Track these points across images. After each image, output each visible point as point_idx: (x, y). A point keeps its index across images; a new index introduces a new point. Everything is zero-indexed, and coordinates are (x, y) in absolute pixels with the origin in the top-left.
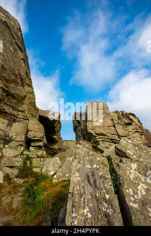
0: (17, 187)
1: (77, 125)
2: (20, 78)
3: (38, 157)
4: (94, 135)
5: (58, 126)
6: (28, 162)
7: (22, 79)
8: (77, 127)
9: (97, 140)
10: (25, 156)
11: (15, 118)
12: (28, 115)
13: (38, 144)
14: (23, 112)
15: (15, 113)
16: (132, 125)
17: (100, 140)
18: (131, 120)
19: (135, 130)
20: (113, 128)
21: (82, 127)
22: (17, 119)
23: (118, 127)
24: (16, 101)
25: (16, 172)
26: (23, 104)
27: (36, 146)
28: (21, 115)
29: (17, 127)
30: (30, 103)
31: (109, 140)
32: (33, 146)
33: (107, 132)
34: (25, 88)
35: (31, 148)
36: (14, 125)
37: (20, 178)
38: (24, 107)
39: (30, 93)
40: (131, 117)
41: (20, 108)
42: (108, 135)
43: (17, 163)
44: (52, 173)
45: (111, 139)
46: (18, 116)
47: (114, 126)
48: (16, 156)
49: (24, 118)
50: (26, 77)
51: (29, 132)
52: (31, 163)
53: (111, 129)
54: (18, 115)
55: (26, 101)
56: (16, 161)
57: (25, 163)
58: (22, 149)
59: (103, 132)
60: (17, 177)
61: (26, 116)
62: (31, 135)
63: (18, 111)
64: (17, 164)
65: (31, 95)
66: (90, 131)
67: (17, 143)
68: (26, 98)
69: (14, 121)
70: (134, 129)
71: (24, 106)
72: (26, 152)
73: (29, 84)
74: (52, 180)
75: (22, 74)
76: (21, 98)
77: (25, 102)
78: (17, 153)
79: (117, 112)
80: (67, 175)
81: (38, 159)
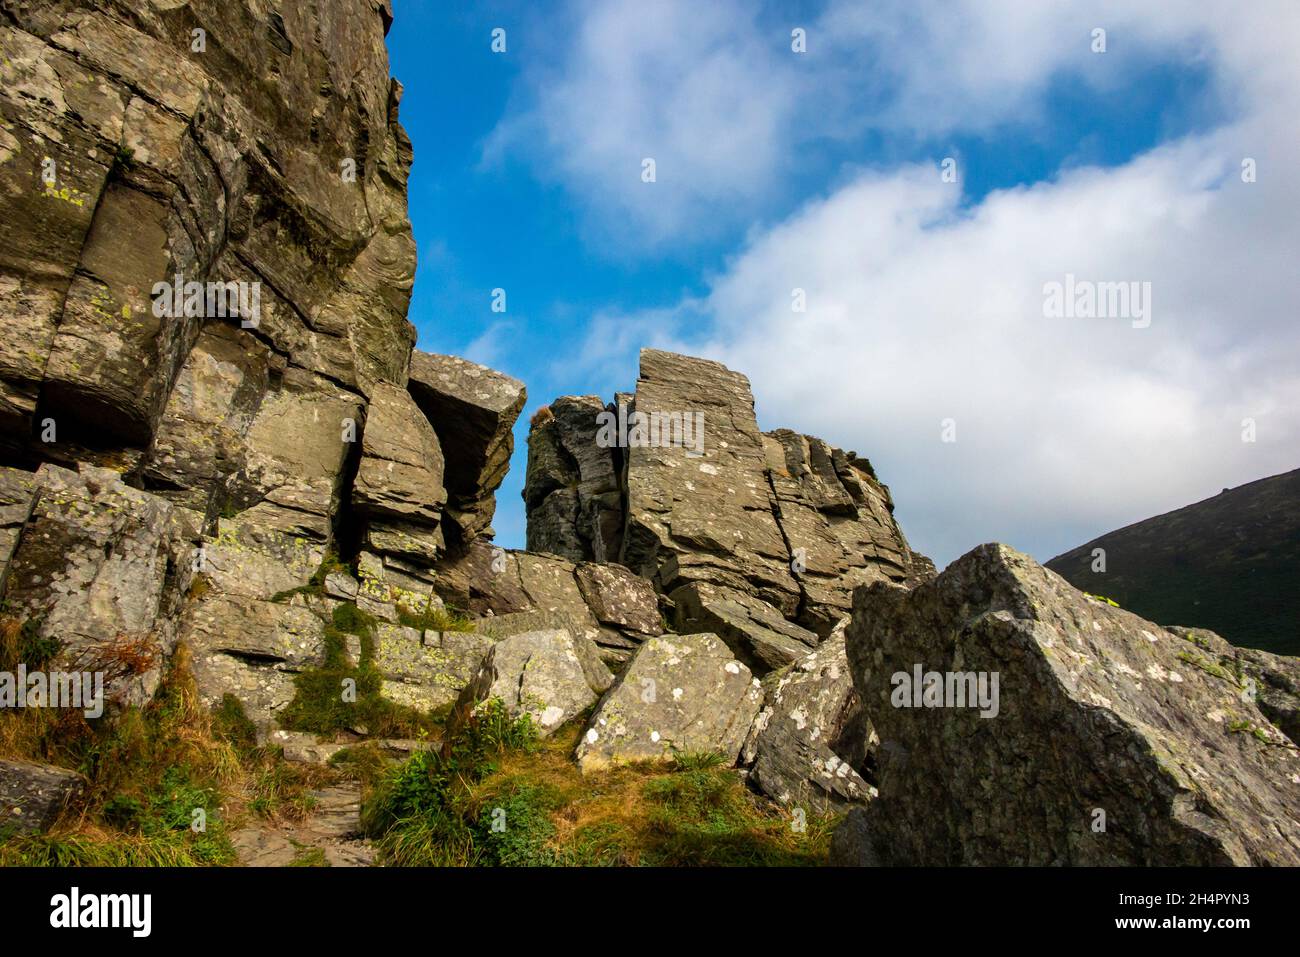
0: (300, 780)
1: (555, 474)
2: (356, 123)
3: (405, 618)
4: (666, 541)
5: (498, 458)
6: (353, 640)
7: (363, 136)
8: (556, 485)
9: (683, 572)
10: (332, 604)
11: (280, 362)
12: (359, 362)
13: (409, 542)
14: (334, 334)
15: (290, 332)
16: (855, 518)
17: (697, 573)
18: (854, 489)
19: (869, 550)
20: (769, 520)
21: (584, 488)
22: (294, 376)
23: (793, 516)
24: (309, 262)
25: (278, 691)
26: (341, 285)
27: (399, 556)
28: (316, 351)
29: (287, 420)
30: (384, 288)
31: (745, 584)
32: (381, 554)
33: (738, 534)
34: (371, 190)
35: (368, 563)
36: (274, 404)
37: (305, 728)
38: (343, 308)
39: (391, 231)
40: (856, 475)
41: (315, 311)
42: (740, 552)
43: (287, 638)
44: (552, 716)
45: (756, 581)
46: (298, 357)
47: (776, 513)
48: (279, 598)
49: (336, 373)
50: (382, 125)
51: (365, 462)
52: (369, 649)
53: (757, 524)
54: (301, 347)
55: (360, 275)
56: (285, 627)
57: (334, 647)
58: (317, 560)
59: (713, 532)
60: (288, 722)
61: (349, 366)
62: (375, 480)
63: (307, 323)
64: (286, 645)
65: (392, 243)
66: (644, 517)
67: (291, 521)
68: (362, 258)
69: (276, 379)
70: (861, 544)
71: (345, 301)
72: (338, 582)
73: (396, 171)
74: (573, 757)
75: (369, 104)
76: (337, 251)
77: (352, 275)
78: (290, 577)
79: (786, 437)
80: (655, 736)
81: (409, 631)
